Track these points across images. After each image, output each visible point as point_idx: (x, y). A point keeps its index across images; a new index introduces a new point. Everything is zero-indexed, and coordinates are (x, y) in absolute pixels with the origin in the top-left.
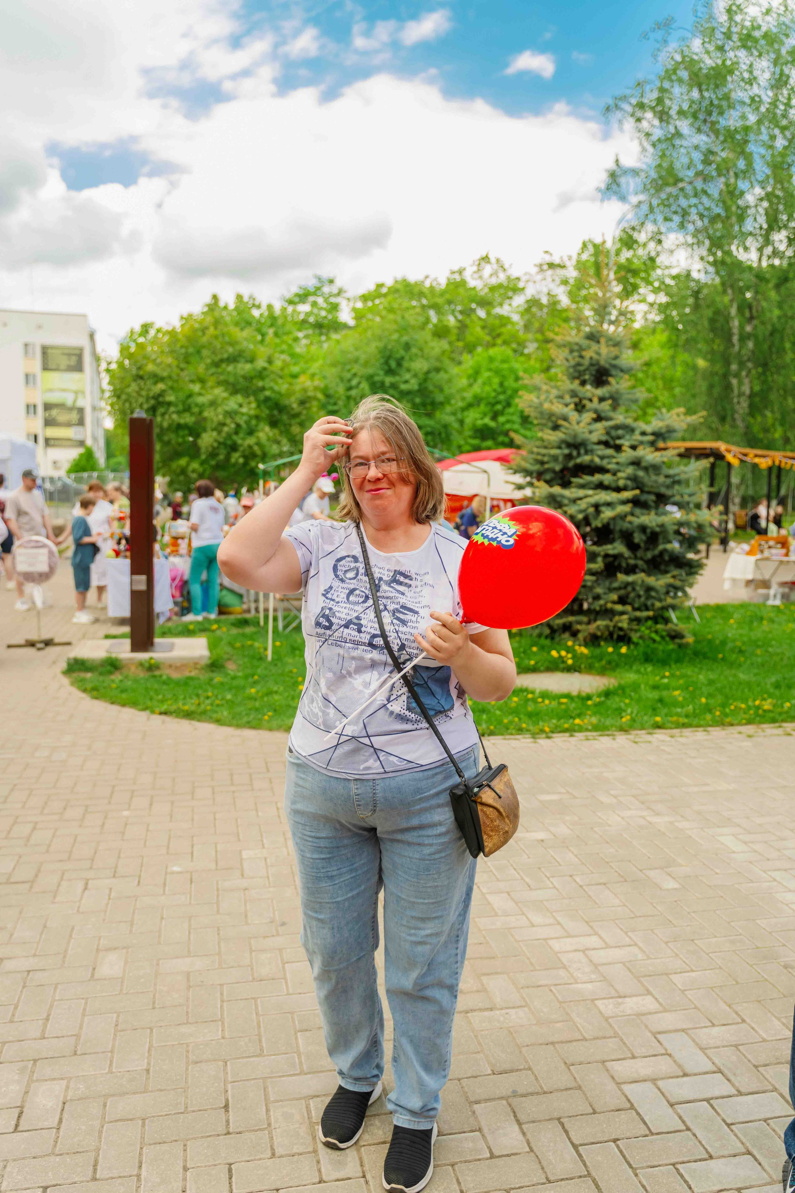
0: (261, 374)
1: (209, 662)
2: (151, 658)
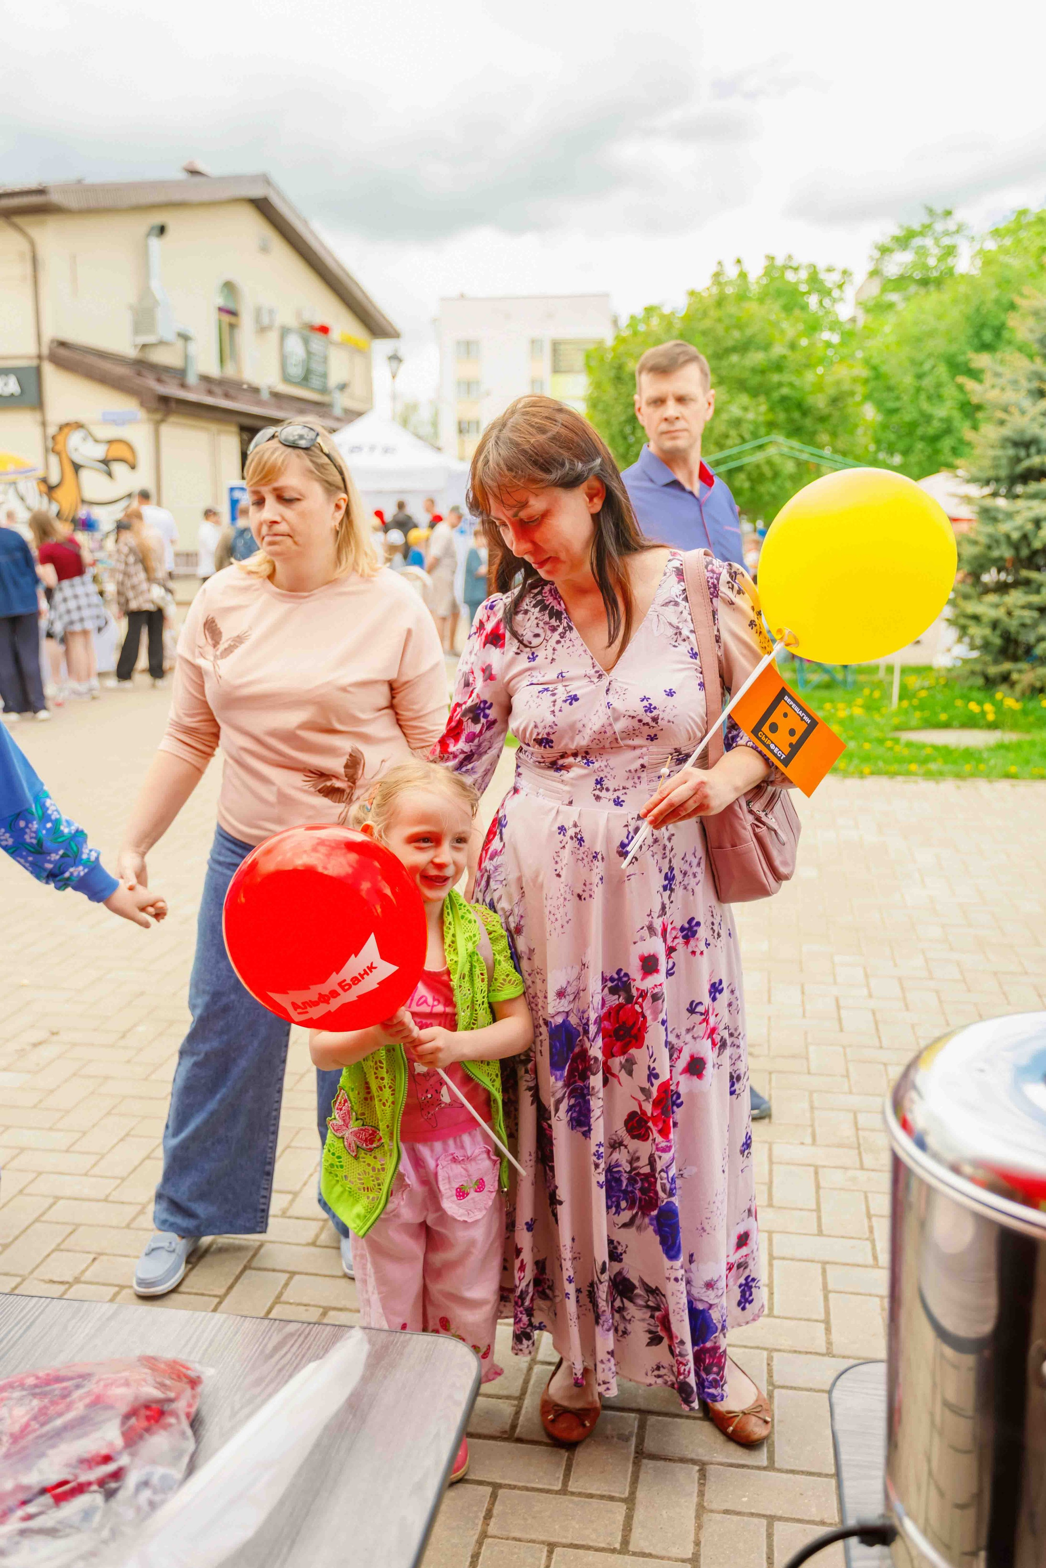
0: (778, 366)
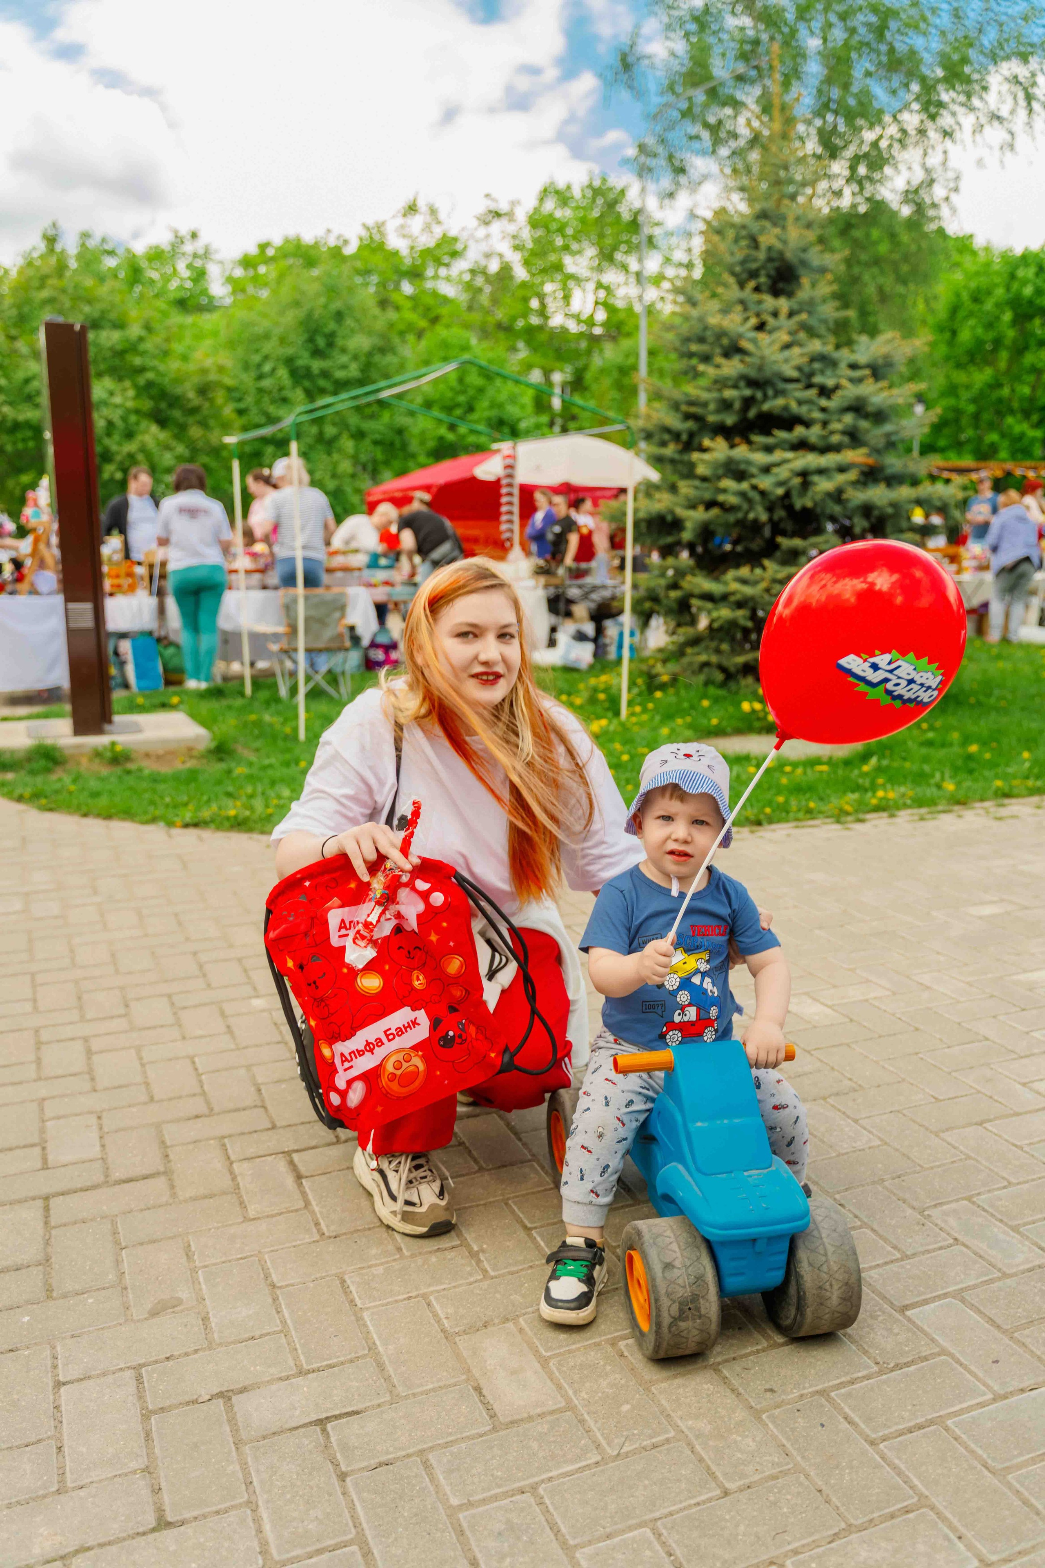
0: (137, 347)
1: (213, 745)
2: (113, 744)
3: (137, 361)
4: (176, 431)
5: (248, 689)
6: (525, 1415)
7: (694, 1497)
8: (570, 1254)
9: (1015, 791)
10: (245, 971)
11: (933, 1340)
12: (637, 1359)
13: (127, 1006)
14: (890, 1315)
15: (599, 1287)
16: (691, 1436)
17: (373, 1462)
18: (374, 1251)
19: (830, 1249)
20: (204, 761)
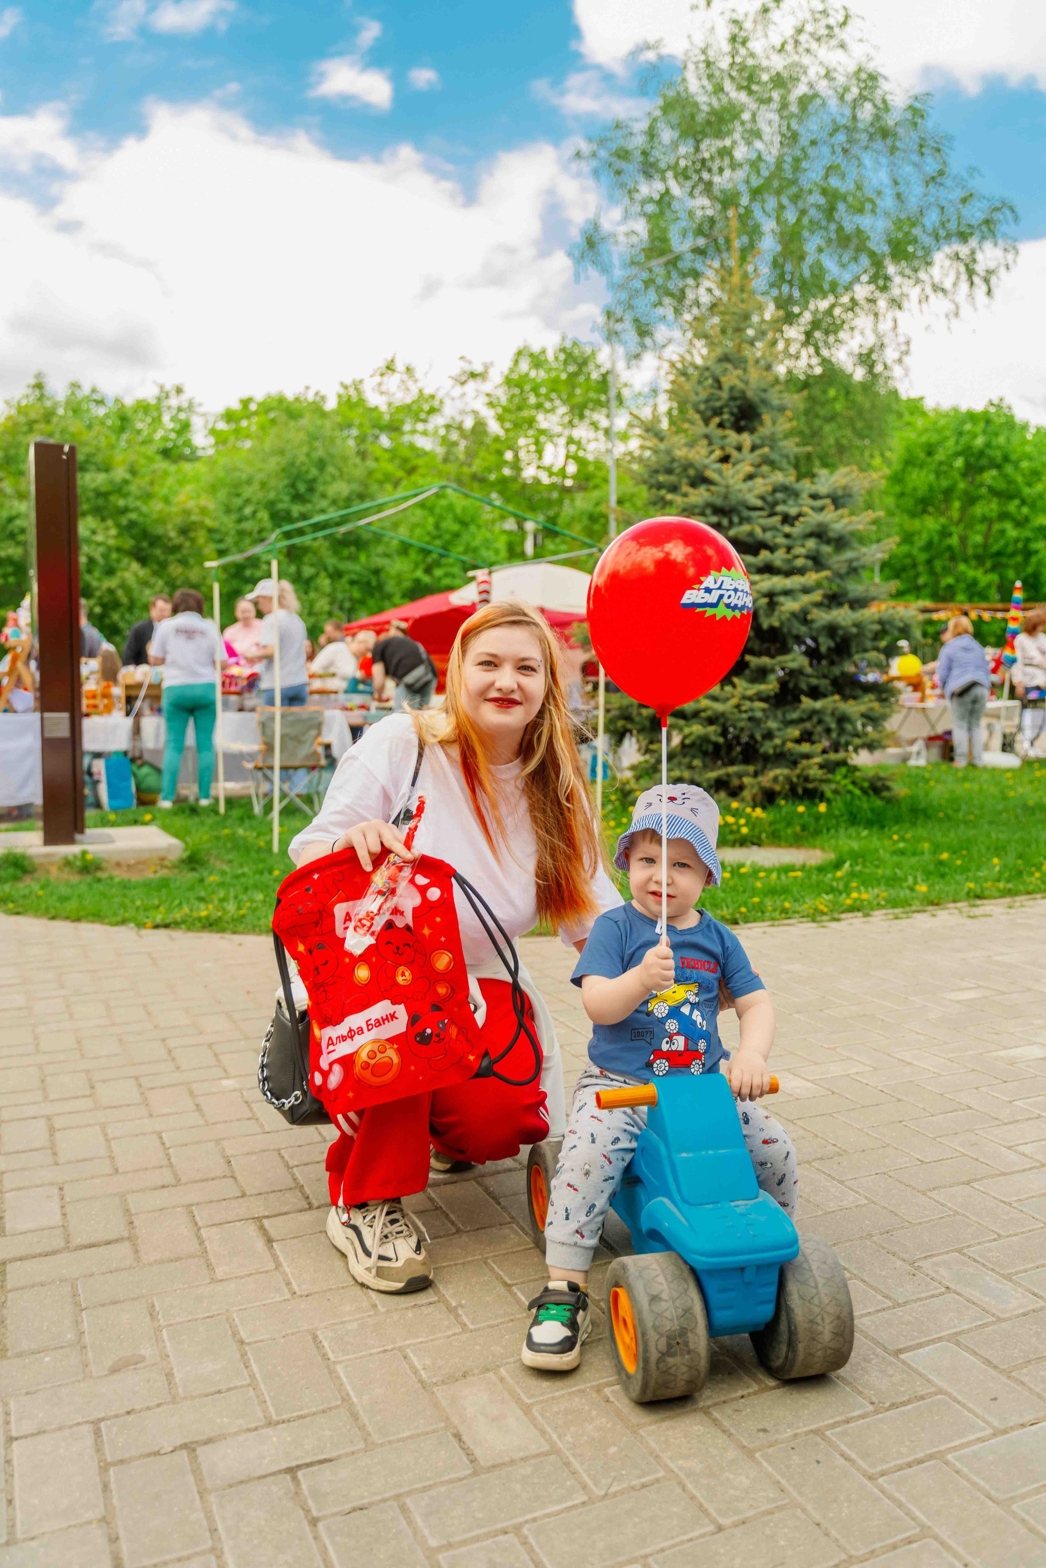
1: (185, 855)
2: (84, 853)
3: (121, 503)
4: (155, 567)
5: (222, 809)
6: (507, 1459)
7: (684, 1533)
8: (553, 1298)
9: (987, 893)
10: (216, 1055)
11: (929, 1381)
12: (624, 1405)
13: (92, 1087)
14: (884, 1358)
15: (582, 1336)
16: (682, 1475)
17: (347, 1507)
18: (348, 1308)
19: (821, 1281)
20: (176, 871)
